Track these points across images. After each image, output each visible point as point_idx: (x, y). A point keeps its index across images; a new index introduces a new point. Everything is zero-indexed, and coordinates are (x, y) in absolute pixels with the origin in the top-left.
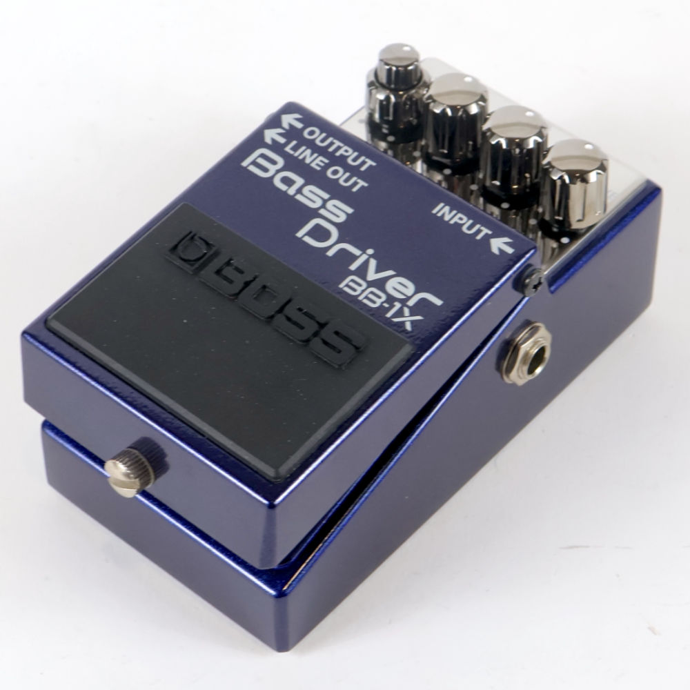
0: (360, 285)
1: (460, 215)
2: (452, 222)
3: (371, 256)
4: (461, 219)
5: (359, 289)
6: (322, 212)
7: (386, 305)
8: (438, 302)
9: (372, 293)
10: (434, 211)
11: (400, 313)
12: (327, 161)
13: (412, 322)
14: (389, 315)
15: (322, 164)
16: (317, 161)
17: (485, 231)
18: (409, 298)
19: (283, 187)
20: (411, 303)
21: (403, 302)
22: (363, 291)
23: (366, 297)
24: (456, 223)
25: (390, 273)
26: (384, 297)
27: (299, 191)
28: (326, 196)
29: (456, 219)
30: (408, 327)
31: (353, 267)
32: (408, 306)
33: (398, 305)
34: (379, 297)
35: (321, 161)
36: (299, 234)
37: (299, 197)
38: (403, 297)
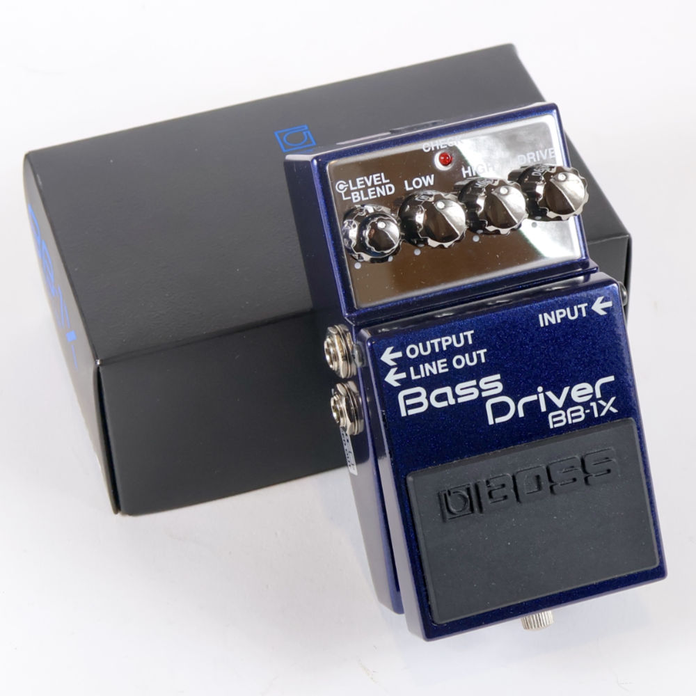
0: (560, 415)
1: (558, 312)
2: (559, 321)
3: (544, 392)
4: (561, 313)
5: (563, 418)
6: (484, 394)
7: (588, 411)
8: (611, 378)
9: (572, 412)
10: (542, 325)
11: (600, 408)
12: (445, 360)
13: (612, 405)
14: (596, 415)
15: (445, 365)
16: (440, 366)
17: (583, 306)
18: (594, 394)
19: (444, 404)
20: (598, 395)
21: (594, 399)
22: (566, 417)
23: (573, 418)
24: (561, 319)
25: (566, 390)
26: (581, 408)
27: (456, 396)
28: (474, 382)
29: (559, 317)
30: (614, 411)
31: (543, 409)
32: (600, 399)
33: (593, 404)
34: (579, 410)
35: (442, 363)
36: (491, 422)
37: (460, 400)
38: (590, 396)
